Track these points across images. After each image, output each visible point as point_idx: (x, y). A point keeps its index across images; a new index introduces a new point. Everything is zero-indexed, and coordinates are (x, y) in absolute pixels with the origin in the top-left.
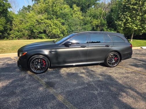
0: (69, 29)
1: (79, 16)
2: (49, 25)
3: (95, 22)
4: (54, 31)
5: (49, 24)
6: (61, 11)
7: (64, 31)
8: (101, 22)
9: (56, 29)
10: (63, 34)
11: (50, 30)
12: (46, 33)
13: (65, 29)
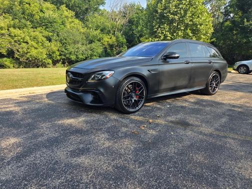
0: (63, 50)
1: (78, 26)
2: (22, 40)
3: (107, 39)
4: (34, 52)
5: (20, 38)
6: (41, 14)
7: (54, 52)
8: (118, 39)
9: (36, 48)
10: (50, 58)
11: (25, 50)
12: (13, 57)
13: (55, 49)
